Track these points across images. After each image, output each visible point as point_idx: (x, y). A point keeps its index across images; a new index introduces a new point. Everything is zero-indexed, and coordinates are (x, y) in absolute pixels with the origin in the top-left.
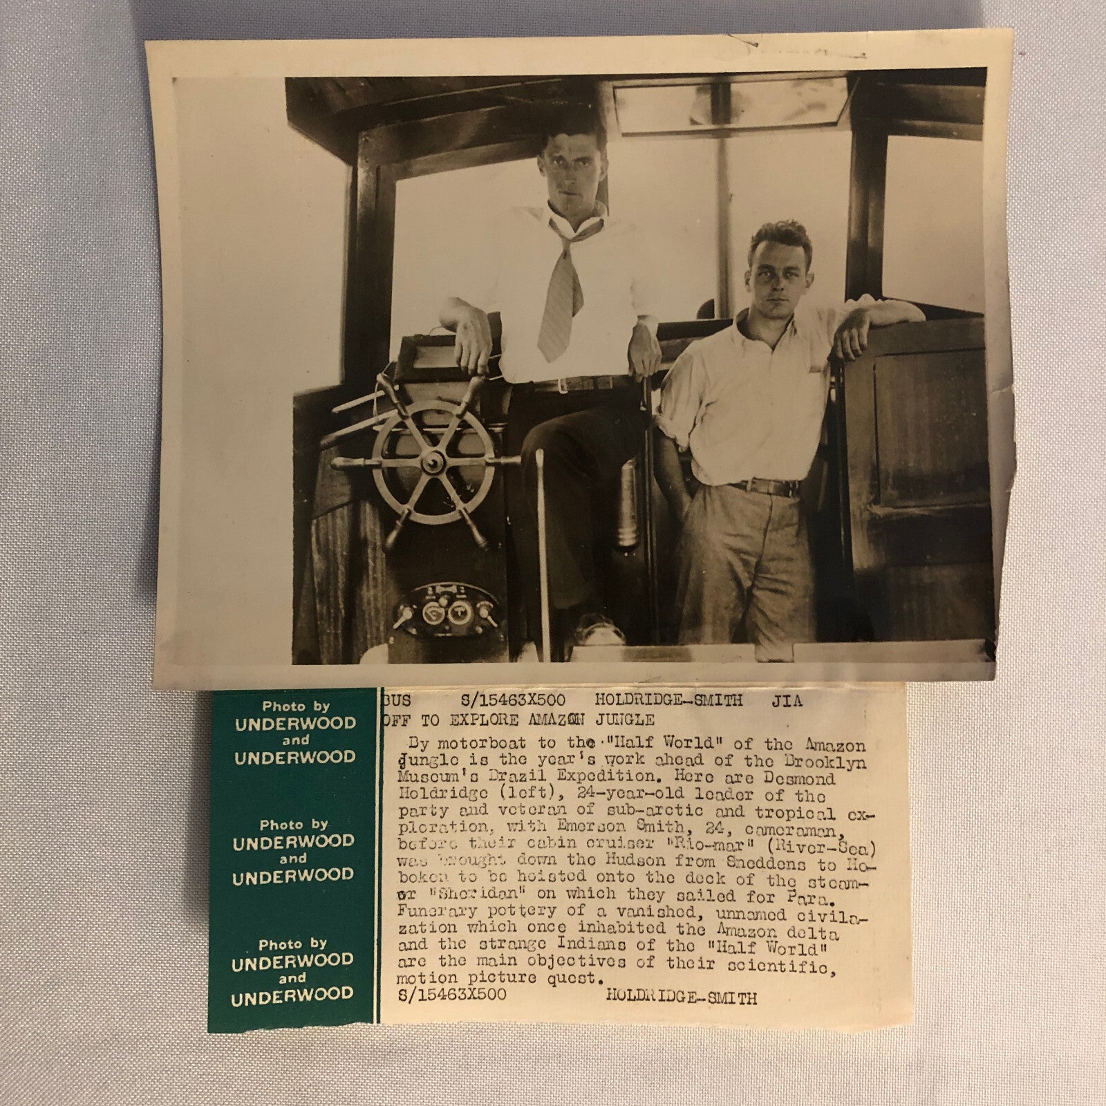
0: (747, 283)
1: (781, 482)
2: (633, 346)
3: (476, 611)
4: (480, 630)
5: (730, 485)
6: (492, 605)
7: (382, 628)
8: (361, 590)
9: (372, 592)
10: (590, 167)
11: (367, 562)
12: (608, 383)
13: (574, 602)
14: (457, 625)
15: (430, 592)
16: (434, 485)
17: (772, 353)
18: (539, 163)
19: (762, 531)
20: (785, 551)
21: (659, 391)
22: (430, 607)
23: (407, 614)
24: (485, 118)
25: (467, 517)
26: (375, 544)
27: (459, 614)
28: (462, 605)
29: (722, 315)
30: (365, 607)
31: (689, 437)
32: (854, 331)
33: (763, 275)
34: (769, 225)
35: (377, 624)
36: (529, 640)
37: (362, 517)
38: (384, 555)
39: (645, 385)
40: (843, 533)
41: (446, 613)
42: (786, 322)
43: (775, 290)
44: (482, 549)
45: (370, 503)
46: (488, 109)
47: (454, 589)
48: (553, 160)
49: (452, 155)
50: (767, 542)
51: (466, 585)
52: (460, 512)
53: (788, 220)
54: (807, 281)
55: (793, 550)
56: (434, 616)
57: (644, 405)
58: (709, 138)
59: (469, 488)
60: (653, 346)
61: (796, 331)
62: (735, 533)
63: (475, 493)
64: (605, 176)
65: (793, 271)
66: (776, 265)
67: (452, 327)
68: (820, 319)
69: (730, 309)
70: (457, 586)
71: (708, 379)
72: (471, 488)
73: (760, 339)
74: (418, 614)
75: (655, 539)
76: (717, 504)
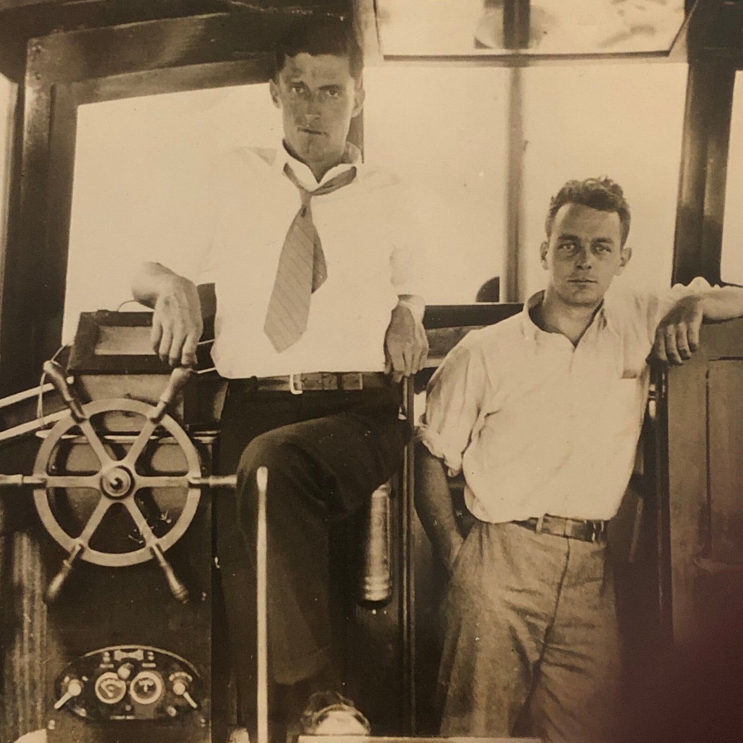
0: (543, 258)
1: (581, 521)
2: (391, 335)
3: (168, 687)
4: (173, 712)
5: (514, 522)
6: (190, 678)
7: (39, 708)
8: (12, 655)
9: (27, 658)
10: (340, 99)
11: (22, 617)
12: (357, 381)
13: (302, 675)
14: (140, 704)
15: (107, 658)
16: (117, 512)
17: (574, 351)
18: (272, 89)
19: (555, 587)
20: (584, 614)
21: (423, 394)
22: (106, 680)
23: (74, 688)
24: (200, 27)
25: (160, 557)
26: (34, 591)
27: (146, 689)
28: (148, 677)
29: (509, 297)
30: (17, 679)
31: (462, 457)
32: (682, 326)
33: (565, 247)
34: (574, 182)
35: (33, 703)
36: (240, 725)
37: (17, 554)
38: (45, 607)
39: (405, 386)
40: (661, 594)
41: (128, 687)
42: (592, 310)
43: (580, 267)
44: (179, 601)
45: (29, 536)
46: (205, 16)
47: (138, 655)
48: (291, 87)
49: (156, 75)
50: (561, 601)
51: (157, 650)
52: (152, 550)
53: (600, 178)
54: (622, 259)
55: (595, 613)
56: (111, 691)
57: (403, 413)
58: (500, 66)
59: (164, 518)
60: (417, 335)
61: (605, 322)
62: (520, 589)
63: (174, 523)
64: (359, 112)
65: (603, 244)
66: (582, 235)
67: (149, 301)
68: (638, 306)
69: (521, 289)
70: (144, 650)
71: (489, 381)
72: (168, 518)
73: (558, 331)
74: (88, 688)
75: (413, 592)
76: (498, 548)
